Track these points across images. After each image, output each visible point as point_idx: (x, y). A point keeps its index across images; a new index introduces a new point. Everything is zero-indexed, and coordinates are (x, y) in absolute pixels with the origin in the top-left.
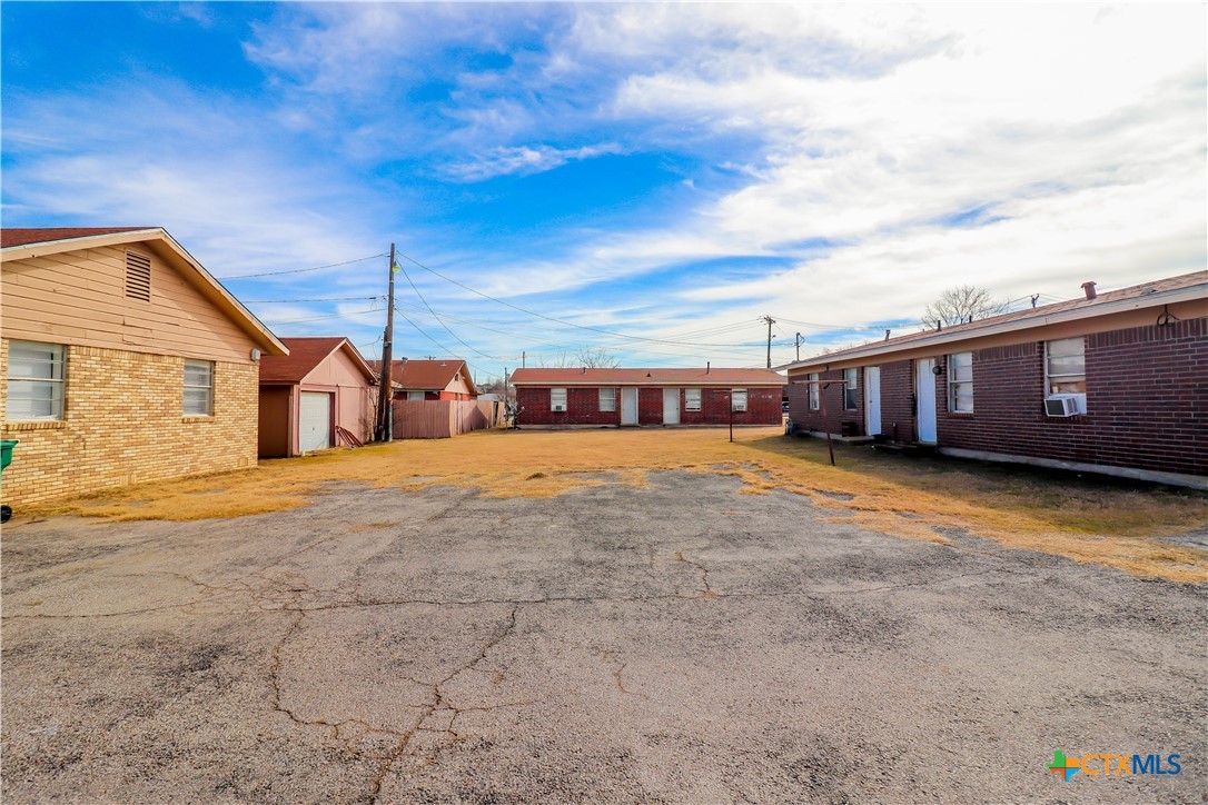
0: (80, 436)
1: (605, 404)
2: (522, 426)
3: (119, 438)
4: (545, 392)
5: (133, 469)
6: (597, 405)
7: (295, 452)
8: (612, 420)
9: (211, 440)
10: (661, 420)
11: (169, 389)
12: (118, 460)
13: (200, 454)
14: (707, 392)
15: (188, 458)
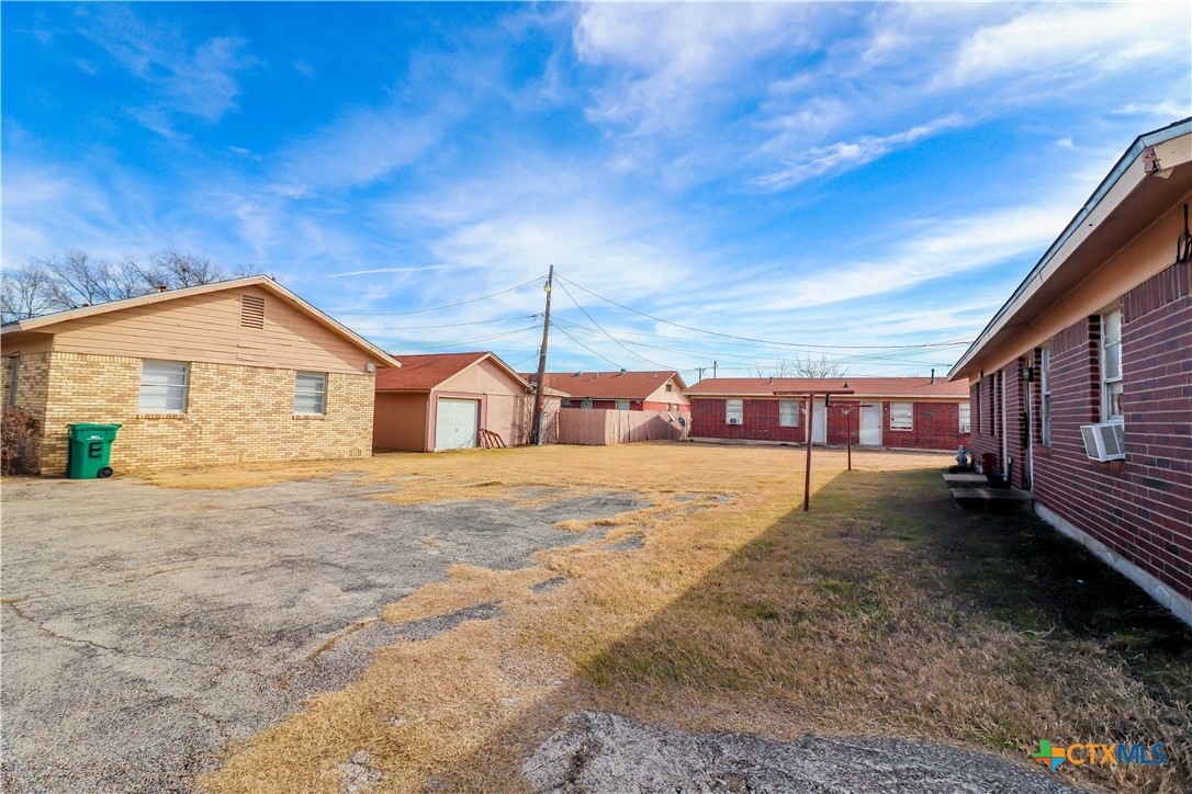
0: (197, 425)
1: (787, 419)
2: (695, 439)
3: (232, 428)
4: (721, 403)
5: (243, 451)
6: (777, 419)
7: (430, 448)
8: (795, 437)
9: (322, 434)
10: (856, 440)
11: (280, 393)
12: (230, 443)
13: (309, 444)
14: (920, 407)
15: (298, 446)
